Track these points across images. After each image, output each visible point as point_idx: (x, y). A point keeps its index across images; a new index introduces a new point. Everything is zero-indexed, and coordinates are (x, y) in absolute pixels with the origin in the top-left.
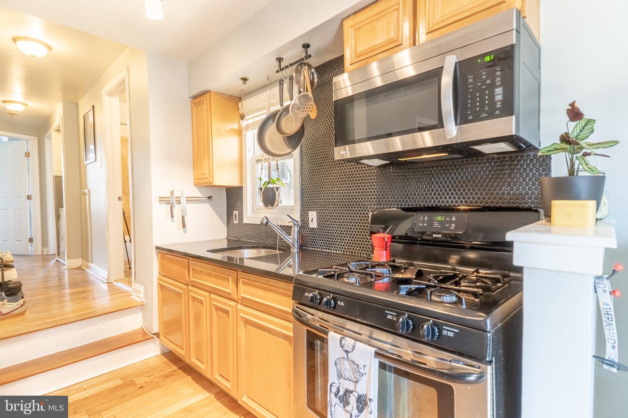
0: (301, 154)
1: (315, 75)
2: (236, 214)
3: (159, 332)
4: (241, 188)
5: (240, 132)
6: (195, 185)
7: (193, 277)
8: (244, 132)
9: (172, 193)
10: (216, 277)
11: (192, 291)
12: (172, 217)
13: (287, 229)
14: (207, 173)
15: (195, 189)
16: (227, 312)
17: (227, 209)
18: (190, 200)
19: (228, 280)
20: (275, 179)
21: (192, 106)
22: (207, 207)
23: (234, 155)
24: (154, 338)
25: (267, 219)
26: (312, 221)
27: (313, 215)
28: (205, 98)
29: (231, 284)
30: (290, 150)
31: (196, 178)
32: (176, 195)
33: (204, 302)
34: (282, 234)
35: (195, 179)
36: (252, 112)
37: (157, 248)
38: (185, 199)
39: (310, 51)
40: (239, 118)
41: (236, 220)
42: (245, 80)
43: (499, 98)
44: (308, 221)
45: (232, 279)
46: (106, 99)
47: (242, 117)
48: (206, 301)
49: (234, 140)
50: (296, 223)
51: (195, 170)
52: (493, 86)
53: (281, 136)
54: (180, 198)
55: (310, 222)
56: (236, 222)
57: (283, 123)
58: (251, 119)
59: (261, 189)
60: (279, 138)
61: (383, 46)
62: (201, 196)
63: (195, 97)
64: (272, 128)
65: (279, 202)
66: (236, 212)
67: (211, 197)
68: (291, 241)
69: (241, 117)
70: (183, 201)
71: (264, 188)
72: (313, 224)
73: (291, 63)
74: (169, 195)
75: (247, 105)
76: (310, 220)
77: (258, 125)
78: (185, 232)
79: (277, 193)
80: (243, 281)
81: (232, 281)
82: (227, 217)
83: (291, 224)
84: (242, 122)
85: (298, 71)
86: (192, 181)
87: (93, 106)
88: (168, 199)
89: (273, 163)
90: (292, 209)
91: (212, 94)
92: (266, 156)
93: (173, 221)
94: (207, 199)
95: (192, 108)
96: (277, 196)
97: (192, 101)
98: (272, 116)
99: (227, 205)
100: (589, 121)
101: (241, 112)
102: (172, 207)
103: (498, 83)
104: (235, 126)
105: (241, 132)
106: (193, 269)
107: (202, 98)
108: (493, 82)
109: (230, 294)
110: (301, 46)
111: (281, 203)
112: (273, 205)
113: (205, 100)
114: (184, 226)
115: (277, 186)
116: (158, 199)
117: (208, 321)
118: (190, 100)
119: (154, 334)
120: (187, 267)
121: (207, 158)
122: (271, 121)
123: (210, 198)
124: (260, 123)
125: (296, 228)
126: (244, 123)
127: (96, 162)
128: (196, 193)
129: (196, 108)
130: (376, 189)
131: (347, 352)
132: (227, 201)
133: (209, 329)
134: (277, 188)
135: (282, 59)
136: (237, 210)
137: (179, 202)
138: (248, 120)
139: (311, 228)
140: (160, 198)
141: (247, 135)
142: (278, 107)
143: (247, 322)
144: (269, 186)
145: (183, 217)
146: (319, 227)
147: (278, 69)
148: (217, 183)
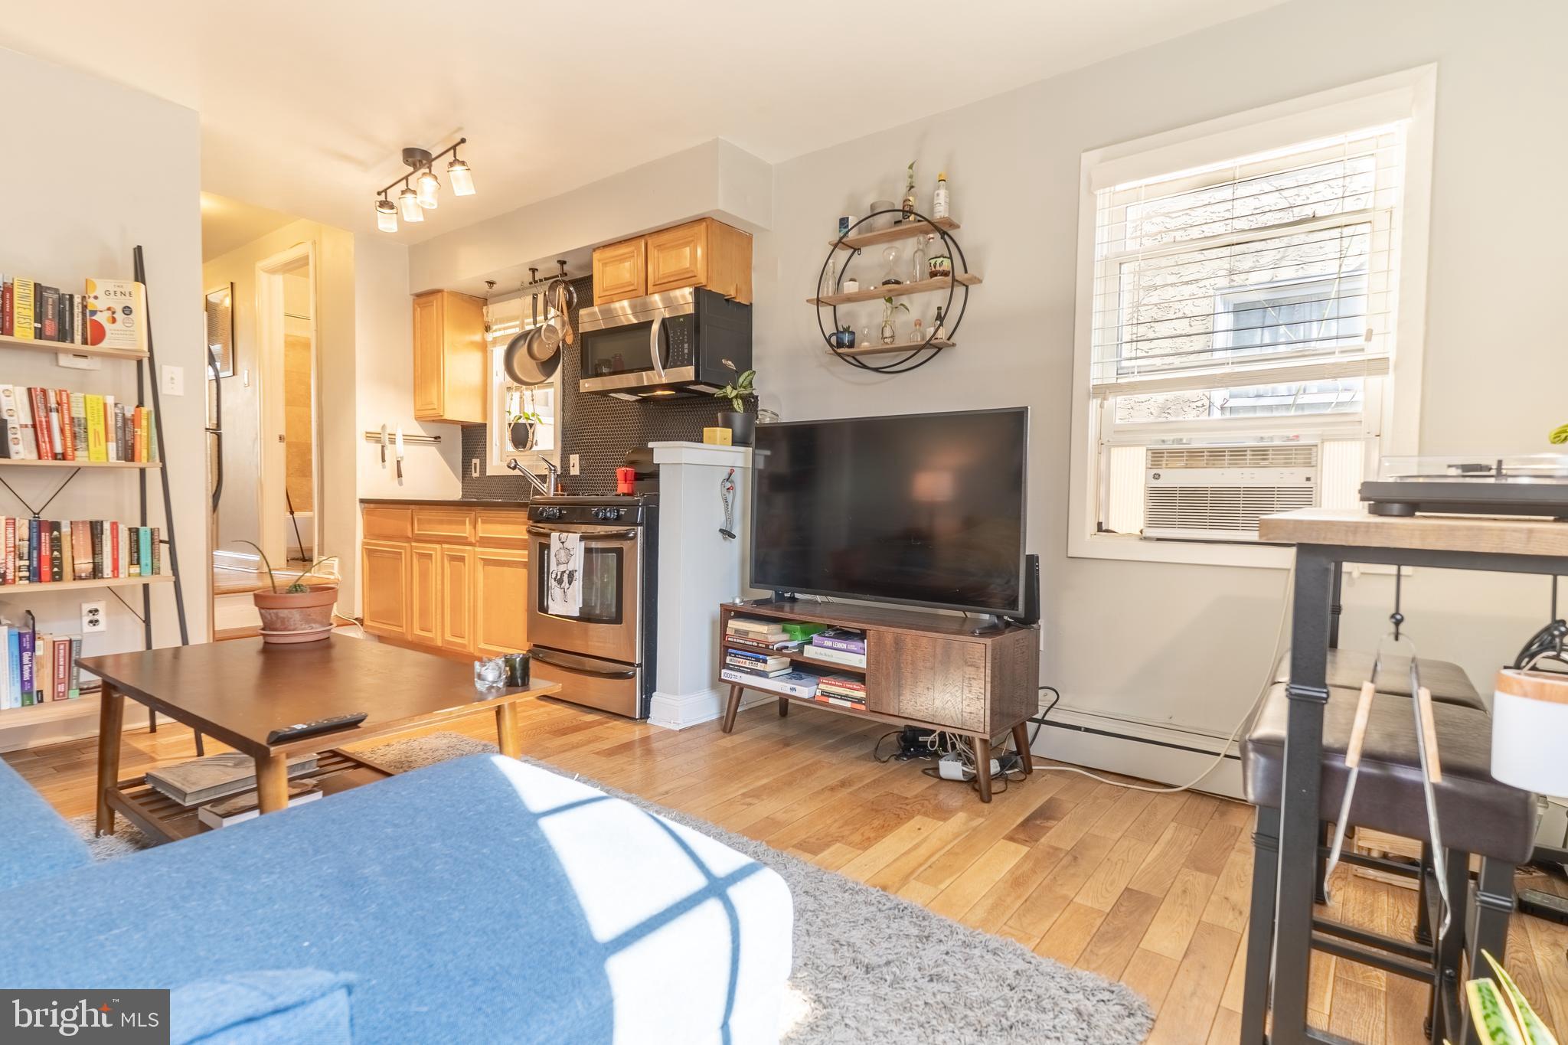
0: (563, 382)
1: (575, 295)
2: (475, 464)
3: (364, 617)
4: (485, 425)
5: (484, 347)
6: (416, 419)
7: (419, 530)
8: (490, 348)
9: (384, 427)
10: (450, 522)
11: (416, 548)
12: (383, 460)
13: (543, 478)
14: (435, 401)
15: (416, 424)
16: (462, 559)
17: (463, 457)
18: (409, 439)
19: (464, 523)
20: (530, 414)
21: (414, 307)
22: (432, 451)
23: (475, 377)
24: (355, 624)
25: (516, 462)
26: (573, 466)
27: (574, 459)
28: (436, 301)
29: (468, 527)
30: (544, 378)
31: (418, 407)
32: (389, 431)
33: (433, 556)
34: (537, 482)
35: (416, 410)
36: (502, 321)
37: (362, 501)
38: (402, 437)
39: (566, 267)
40: (482, 328)
41: (476, 472)
42: (491, 283)
43: (686, 351)
44: (569, 467)
45: (470, 520)
46: (263, 279)
47: (487, 329)
48: (436, 555)
49: (476, 357)
50: (553, 468)
51: (417, 398)
52: (683, 343)
53: (534, 362)
54: (395, 435)
55: (571, 468)
56: (476, 475)
57: (535, 347)
58: (500, 330)
59: (510, 424)
60: (531, 364)
61: (624, 287)
62: (424, 434)
63: (419, 296)
64: (522, 351)
65: (534, 442)
66: (476, 461)
67: (439, 437)
68: (545, 490)
69: (486, 327)
70: (399, 439)
71: (513, 423)
72: (575, 471)
73: (547, 277)
74: (379, 431)
75: (493, 311)
76: (571, 465)
77: (509, 341)
78: (401, 484)
79: (530, 432)
80: (482, 519)
81: (470, 523)
82: (463, 468)
83: (546, 472)
84: (486, 334)
85: (553, 288)
86: (412, 413)
87: (232, 283)
88: (379, 436)
89: (527, 393)
90: (551, 453)
91: (445, 294)
92: (516, 384)
93: (384, 467)
94: (433, 439)
95: (414, 310)
96: (530, 435)
97: (414, 299)
98: (524, 336)
99: (463, 451)
100: (754, 372)
101: (486, 319)
102: (383, 447)
103: (686, 340)
104: (477, 337)
105: (486, 347)
106: (418, 520)
107: (431, 298)
108: (683, 339)
109: (466, 538)
110: (556, 261)
111: (536, 444)
112: (524, 446)
113: (435, 302)
114: (400, 475)
115: (532, 422)
116: (364, 435)
117: (439, 578)
118: (412, 298)
119: (356, 619)
120: (410, 520)
121: (436, 379)
122: (522, 342)
123: (437, 438)
124: (512, 338)
125: (553, 475)
126: (490, 337)
127: (234, 377)
128: (417, 430)
129: (421, 310)
130: (638, 426)
131: (563, 543)
132: (463, 446)
133: (439, 587)
134: (531, 425)
135: (537, 270)
136: (477, 458)
137: (393, 441)
138: (495, 331)
139: (572, 476)
140: (367, 433)
141: (494, 352)
142: (532, 327)
143: (487, 562)
144: (520, 421)
145: (398, 462)
146: (581, 473)
147: (531, 280)
148: (449, 415)
